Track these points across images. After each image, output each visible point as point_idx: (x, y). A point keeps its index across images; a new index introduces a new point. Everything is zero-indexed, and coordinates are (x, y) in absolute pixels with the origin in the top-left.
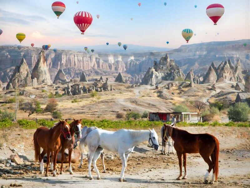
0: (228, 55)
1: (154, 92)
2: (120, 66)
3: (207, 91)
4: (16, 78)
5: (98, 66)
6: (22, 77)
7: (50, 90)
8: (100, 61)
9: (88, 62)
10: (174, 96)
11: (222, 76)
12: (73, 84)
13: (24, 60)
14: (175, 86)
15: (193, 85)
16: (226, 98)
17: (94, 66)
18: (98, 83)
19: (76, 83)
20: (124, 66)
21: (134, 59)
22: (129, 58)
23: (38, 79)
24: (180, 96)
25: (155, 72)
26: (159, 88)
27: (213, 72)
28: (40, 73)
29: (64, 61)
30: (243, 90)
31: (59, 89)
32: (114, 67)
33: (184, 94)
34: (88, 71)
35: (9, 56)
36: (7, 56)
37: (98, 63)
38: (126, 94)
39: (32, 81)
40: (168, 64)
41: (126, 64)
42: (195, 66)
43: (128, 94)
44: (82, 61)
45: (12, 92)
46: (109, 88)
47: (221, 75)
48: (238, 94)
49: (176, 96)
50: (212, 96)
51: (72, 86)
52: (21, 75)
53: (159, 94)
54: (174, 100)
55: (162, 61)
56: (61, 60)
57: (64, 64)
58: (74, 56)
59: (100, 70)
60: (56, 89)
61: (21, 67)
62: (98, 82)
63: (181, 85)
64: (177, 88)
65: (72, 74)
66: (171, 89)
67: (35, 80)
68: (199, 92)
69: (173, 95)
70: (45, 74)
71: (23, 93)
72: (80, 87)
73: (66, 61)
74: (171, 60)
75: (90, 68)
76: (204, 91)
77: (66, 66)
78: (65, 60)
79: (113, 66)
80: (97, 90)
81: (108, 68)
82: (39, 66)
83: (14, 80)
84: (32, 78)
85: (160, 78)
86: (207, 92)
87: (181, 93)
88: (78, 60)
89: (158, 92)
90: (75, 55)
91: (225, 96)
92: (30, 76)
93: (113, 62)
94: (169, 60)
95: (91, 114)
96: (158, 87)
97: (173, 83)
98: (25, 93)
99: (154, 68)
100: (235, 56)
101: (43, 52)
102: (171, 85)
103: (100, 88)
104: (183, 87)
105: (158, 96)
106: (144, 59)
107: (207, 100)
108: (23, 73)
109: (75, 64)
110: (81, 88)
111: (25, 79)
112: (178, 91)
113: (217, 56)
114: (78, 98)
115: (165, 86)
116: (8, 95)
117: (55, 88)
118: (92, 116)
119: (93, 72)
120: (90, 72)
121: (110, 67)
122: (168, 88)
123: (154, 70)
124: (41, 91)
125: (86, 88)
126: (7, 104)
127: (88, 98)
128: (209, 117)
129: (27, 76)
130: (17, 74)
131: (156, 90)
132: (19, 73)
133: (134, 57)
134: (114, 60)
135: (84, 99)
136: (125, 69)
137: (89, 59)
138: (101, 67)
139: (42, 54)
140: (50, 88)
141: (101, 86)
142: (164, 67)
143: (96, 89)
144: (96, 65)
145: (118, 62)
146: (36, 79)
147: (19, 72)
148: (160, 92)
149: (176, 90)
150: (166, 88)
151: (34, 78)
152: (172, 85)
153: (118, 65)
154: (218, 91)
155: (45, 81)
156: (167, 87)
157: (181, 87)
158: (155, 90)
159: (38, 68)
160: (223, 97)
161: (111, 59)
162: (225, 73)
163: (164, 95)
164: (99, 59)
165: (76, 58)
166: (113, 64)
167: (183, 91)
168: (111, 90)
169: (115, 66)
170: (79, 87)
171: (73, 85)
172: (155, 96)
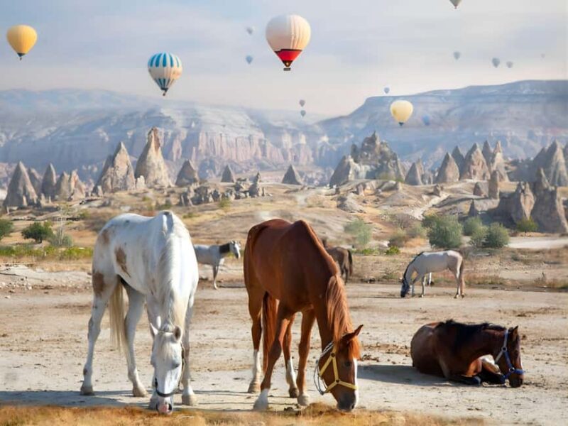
0: (496, 133)
1: (332, 200)
2: (302, 155)
3: (425, 197)
4: (108, 176)
5: (264, 154)
6: (119, 175)
7: (158, 197)
8: (267, 145)
9: (245, 146)
10: (366, 206)
11: (469, 171)
12: (199, 186)
13: (123, 146)
14: (371, 189)
15: (401, 186)
16: (455, 208)
17: (256, 154)
18: (242, 185)
19: (202, 185)
20: (310, 153)
21: (329, 142)
22: (319, 139)
23: (146, 177)
24: (377, 205)
25: (354, 163)
26: (342, 193)
27: (452, 163)
28: (149, 167)
29: (202, 147)
30: (487, 196)
31: (172, 195)
32: (292, 156)
33: (384, 202)
34: (246, 163)
35: (107, 139)
36: (103, 139)
37: (263, 148)
38: (282, 202)
39: (136, 182)
40: (377, 150)
41: (314, 149)
42: (437, 152)
43: (284, 204)
44: (235, 145)
45: (92, 200)
46: (260, 193)
47: (467, 169)
48: (473, 202)
49: (370, 206)
50: (433, 206)
51: (195, 191)
52: (117, 172)
53: (339, 202)
54: (365, 213)
55: (366, 144)
56: (197, 144)
57: (203, 151)
58: (221, 136)
59: (267, 161)
60: (168, 196)
61: (116, 159)
62: (242, 182)
63: (379, 187)
64: (373, 192)
65: (216, 168)
66: (362, 194)
67: (141, 179)
68: (410, 198)
69: (365, 204)
70: (160, 169)
71: (110, 203)
72: (209, 191)
73: (207, 145)
74: (382, 143)
75: (249, 158)
76: (420, 197)
77: (207, 154)
78: (204, 144)
79: (290, 154)
80: (237, 197)
81: (281, 156)
82: (148, 156)
83: (105, 179)
84: (137, 176)
85: (363, 174)
86: (425, 199)
87: (378, 200)
88: (227, 143)
89: (338, 200)
90: (223, 135)
91: (453, 205)
92: (132, 173)
93: (290, 146)
94: (378, 143)
95: (209, 238)
96: (340, 190)
97: (367, 184)
98: (113, 203)
99: (352, 157)
100: (508, 134)
101: (156, 130)
102: (361, 187)
103: (245, 192)
104: (383, 191)
105: (338, 207)
106: (346, 140)
107: (422, 213)
108: (121, 167)
109: (222, 151)
110: (211, 193)
111: (125, 179)
112: (374, 198)
113: (476, 134)
114: (197, 210)
115: (352, 189)
116: (85, 207)
117: (165, 193)
118: (209, 240)
119: (254, 164)
120: (249, 165)
121: (285, 156)
122: (357, 193)
123: (351, 160)
124: (141, 199)
125: (219, 193)
126: (75, 222)
127: (213, 210)
128: (401, 241)
129: (128, 173)
130: (110, 170)
131: (336, 196)
132: (113, 169)
133: (329, 137)
134: (293, 141)
135: (207, 212)
136: (312, 159)
137: (248, 141)
138: (268, 156)
139: (153, 134)
140: (158, 193)
141: (247, 190)
142: (370, 155)
143: (236, 195)
144: (260, 153)
145: (298, 146)
146: (142, 177)
147: (113, 165)
148: (342, 199)
149: (372, 195)
150: (353, 192)
151: (139, 177)
152: (365, 187)
153: (300, 153)
154: (444, 196)
155: (159, 182)
156: (356, 190)
157: (380, 190)
158: (334, 196)
159: (147, 159)
160: (450, 207)
161: (287, 140)
162: (473, 164)
163: (348, 205)
164: (265, 141)
165: (224, 139)
166: (291, 150)
167: (382, 197)
168: (263, 195)
169: (294, 155)
170: (207, 191)
171: (198, 189)
172: (333, 206)
